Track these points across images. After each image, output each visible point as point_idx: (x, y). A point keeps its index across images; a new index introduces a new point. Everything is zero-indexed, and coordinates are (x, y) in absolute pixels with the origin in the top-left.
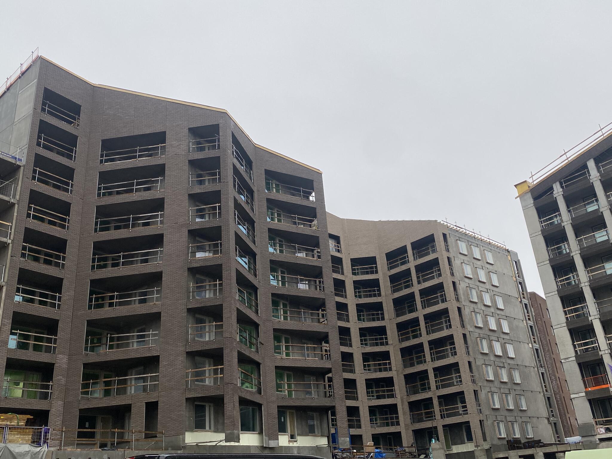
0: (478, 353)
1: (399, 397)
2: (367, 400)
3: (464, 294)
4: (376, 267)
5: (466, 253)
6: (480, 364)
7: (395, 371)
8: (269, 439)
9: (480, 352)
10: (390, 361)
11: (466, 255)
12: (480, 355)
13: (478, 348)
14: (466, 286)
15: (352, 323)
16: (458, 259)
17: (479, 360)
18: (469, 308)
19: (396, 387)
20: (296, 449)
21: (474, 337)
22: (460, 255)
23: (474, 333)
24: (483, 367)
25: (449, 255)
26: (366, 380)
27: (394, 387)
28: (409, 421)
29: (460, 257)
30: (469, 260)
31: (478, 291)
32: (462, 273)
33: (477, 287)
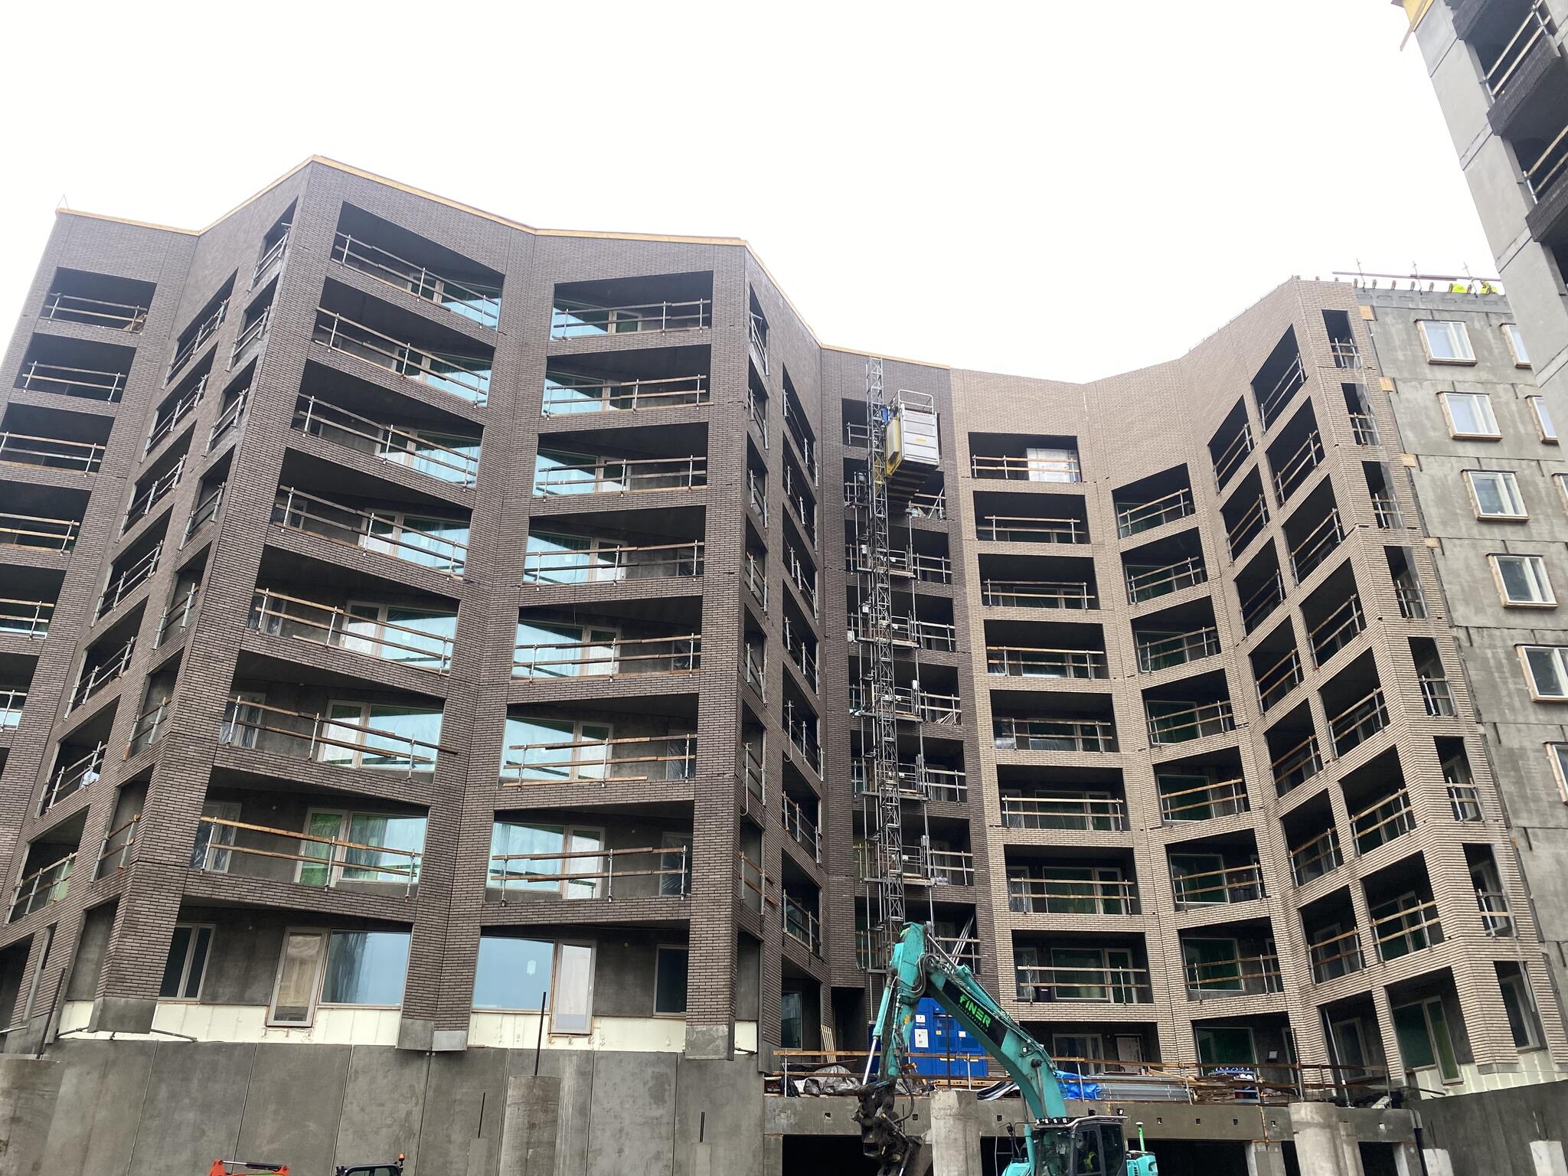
0: (1517, 704)
1: (1278, 896)
2: (1173, 912)
3: (1443, 500)
4: (1188, 496)
5: (1472, 358)
6: (1527, 744)
7: (1261, 808)
8: (438, 1028)
9: (1532, 698)
10: (1240, 780)
11: (1472, 365)
12: (1530, 708)
13: (1516, 683)
14: (1457, 471)
15: (1120, 679)
16: (1421, 384)
17: (1519, 731)
18: (1474, 547)
19: (1265, 861)
20: (574, 1058)
21: (1493, 647)
22: (1436, 368)
23: (1497, 632)
24: (1550, 753)
25: (1353, 377)
26: (1169, 848)
27: (1258, 863)
28: (1306, 976)
29: (1430, 376)
30: (1484, 375)
31: (1539, 479)
32: (1434, 429)
33: (1534, 464)
